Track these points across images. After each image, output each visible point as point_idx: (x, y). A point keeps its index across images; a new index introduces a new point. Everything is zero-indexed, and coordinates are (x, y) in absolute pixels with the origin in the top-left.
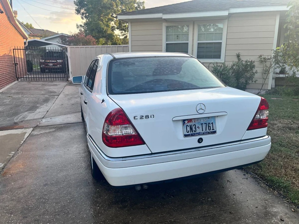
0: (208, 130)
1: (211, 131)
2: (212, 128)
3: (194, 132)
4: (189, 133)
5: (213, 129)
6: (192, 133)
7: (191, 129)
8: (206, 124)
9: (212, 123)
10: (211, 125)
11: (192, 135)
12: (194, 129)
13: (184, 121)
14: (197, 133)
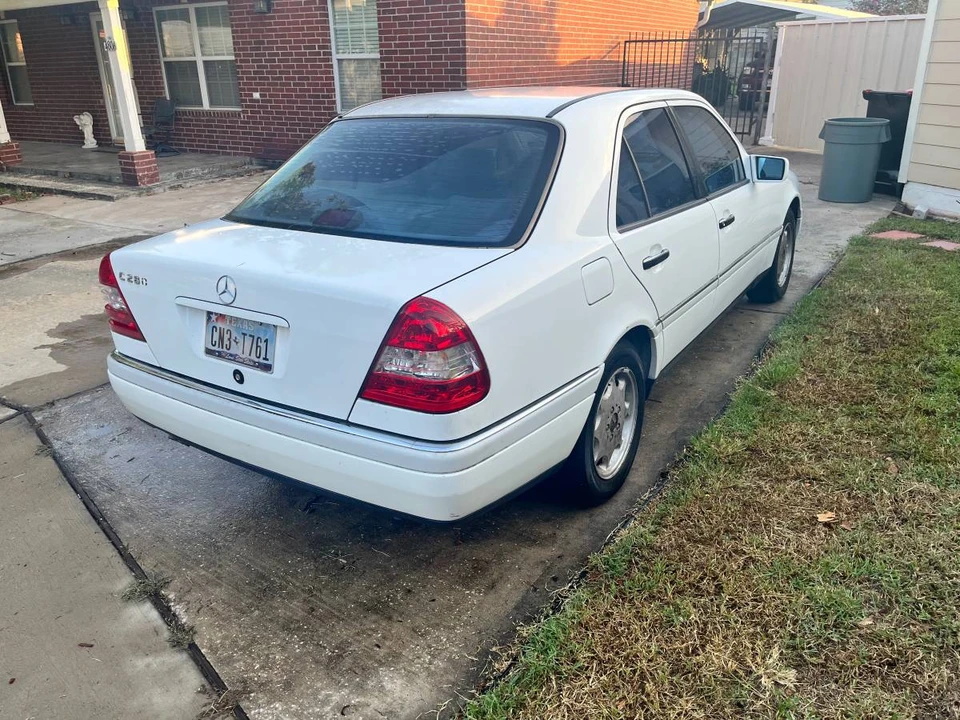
0: (253, 357)
1: (261, 360)
2: (263, 355)
3: (225, 349)
4: (216, 348)
5: (265, 359)
6: (220, 349)
7: (221, 339)
8: (253, 337)
9: (266, 341)
10: (262, 345)
11: (220, 355)
12: (226, 342)
13: (209, 314)
14: (231, 355)
